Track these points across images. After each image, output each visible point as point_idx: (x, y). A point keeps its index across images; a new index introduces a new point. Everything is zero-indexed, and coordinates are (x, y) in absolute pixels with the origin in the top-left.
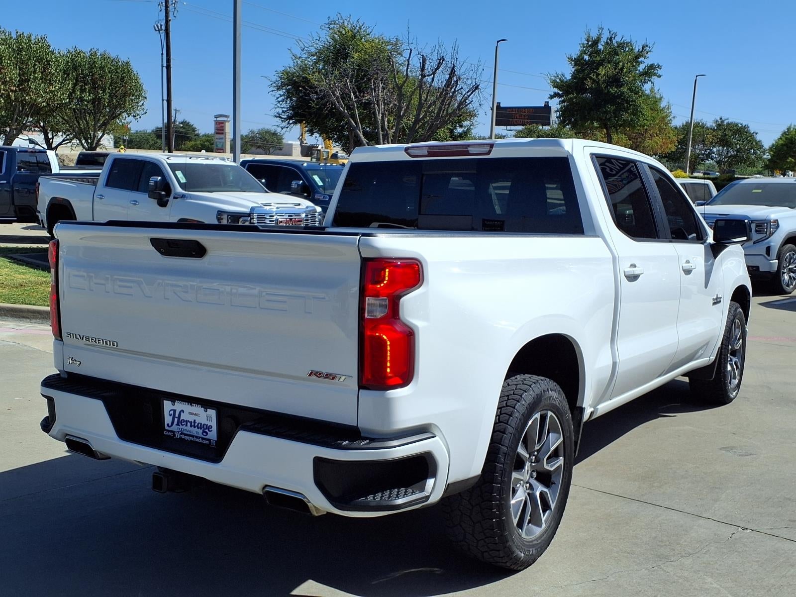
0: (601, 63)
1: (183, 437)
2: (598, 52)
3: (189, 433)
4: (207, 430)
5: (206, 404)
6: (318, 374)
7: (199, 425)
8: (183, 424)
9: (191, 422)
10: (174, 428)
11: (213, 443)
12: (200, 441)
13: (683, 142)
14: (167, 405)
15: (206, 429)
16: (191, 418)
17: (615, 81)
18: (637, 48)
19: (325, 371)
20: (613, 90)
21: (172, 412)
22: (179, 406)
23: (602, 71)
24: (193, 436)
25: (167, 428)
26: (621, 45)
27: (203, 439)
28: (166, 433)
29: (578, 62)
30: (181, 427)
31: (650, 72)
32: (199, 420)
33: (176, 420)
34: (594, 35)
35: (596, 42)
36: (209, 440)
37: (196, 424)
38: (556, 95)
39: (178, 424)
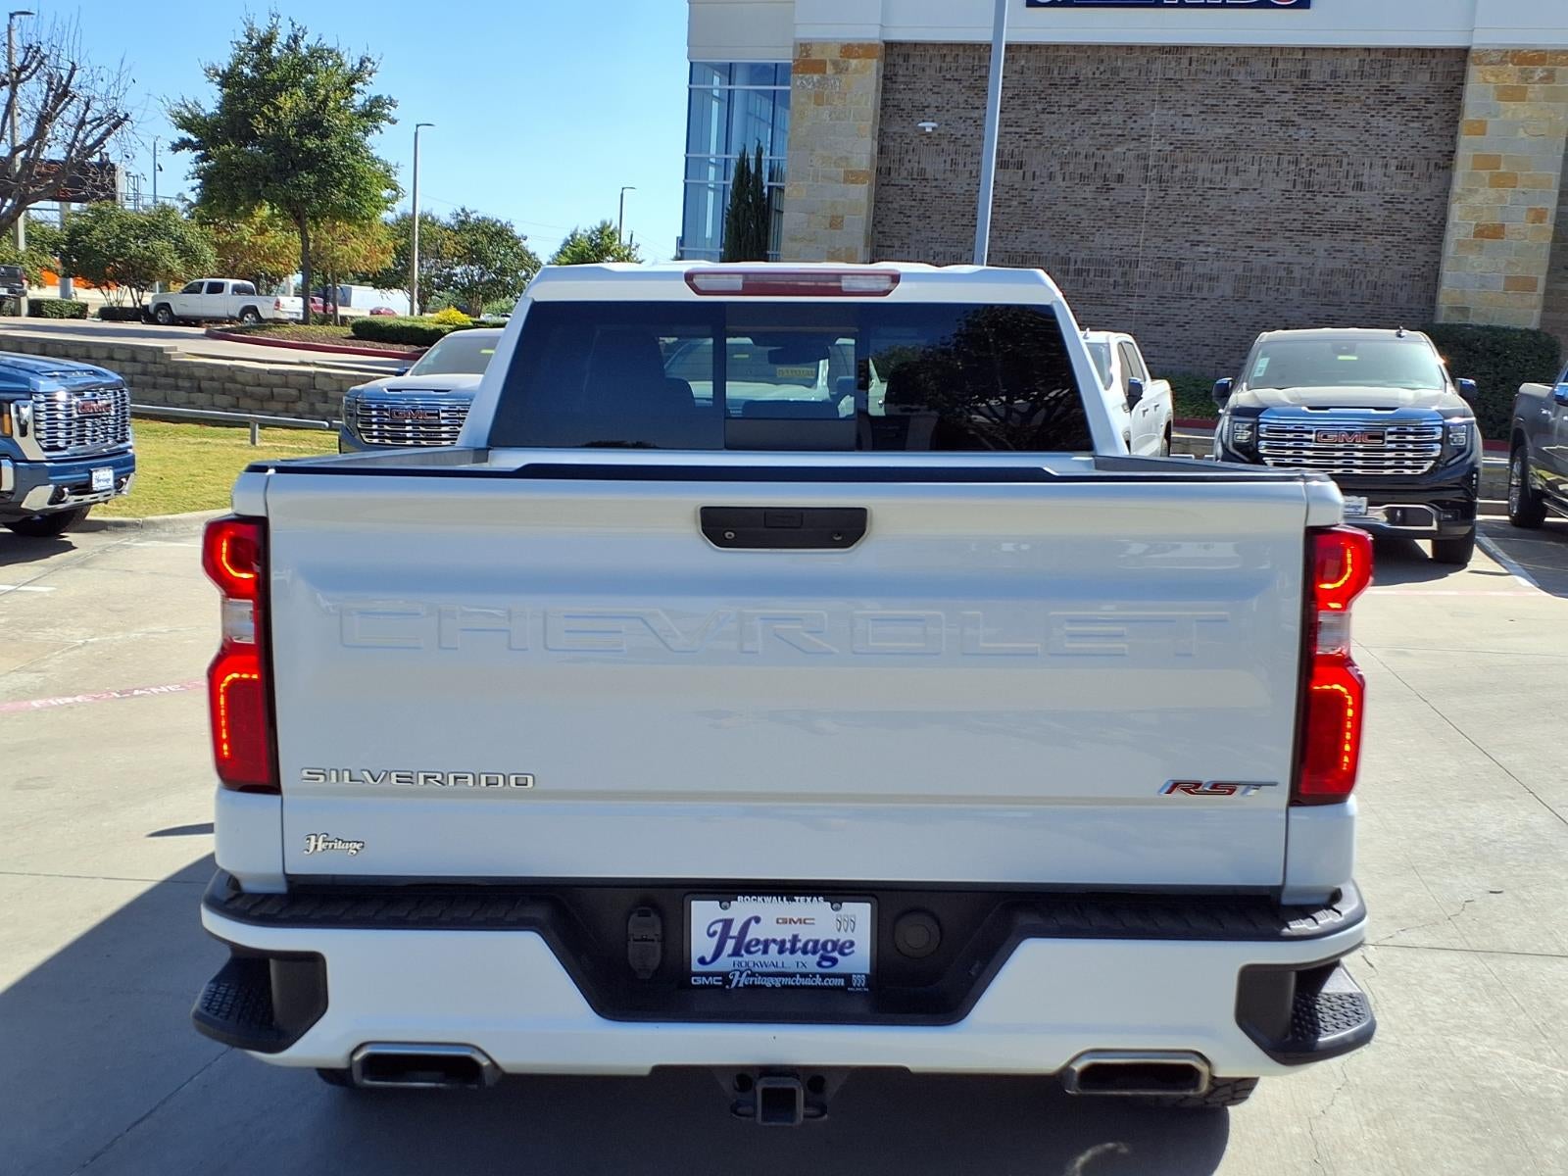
0: (280, 87)
1: (759, 981)
2: (271, 63)
3: (772, 969)
4: (836, 954)
5: (836, 892)
6: (1192, 788)
7: (811, 945)
8: (753, 949)
9: (783, 942)
10: (725, 963)
11: (859, 982)
12: (818, 981)
13: (403, 254)
14: (703, 914)
15: (833, 950)
16: (785, 933)
17: (312, 124)
18: (351, 61)
19: (1207, 778)
20: (312, 143)
21: (718, 927)
22: (742, 909)
23: (285, 101)
24: (792, 975)
25: (696, 967)
26: (317, 53)
27: (823, 976)
28: (695, 981)
29: (228, 79)
30: (746, 957)
31: (374, 113)
32: (806, 934)
33: (730, 945)
34: (262, 27)
35: (267, 42)
36: (848, 977)
37: (799, 945)
38: (184, 144)
39: (736, 953)
